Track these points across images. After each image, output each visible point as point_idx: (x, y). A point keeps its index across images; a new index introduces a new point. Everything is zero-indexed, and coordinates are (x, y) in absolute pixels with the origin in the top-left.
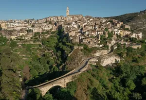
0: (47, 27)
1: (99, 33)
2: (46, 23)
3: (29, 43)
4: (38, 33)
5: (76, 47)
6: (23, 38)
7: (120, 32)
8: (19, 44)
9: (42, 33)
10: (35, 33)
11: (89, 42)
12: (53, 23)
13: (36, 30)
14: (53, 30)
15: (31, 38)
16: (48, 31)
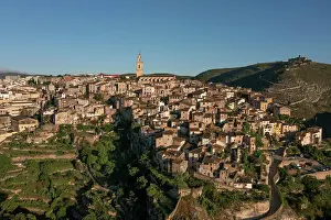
0: (91, 109)
1: (233, 139)
2: (86, 96)
3: (43, 157)
4: (69, 127)
5: (183, 193)
6: (29, 141)
7: (274, 129)
8: (18, 161)
9: (80, 127)
10: (61, 126)
11: (217, 174)
12: (107, 98)
13: (61, 119)
14: (107, 121)
15: (51, 140)
16: (94, 122)
